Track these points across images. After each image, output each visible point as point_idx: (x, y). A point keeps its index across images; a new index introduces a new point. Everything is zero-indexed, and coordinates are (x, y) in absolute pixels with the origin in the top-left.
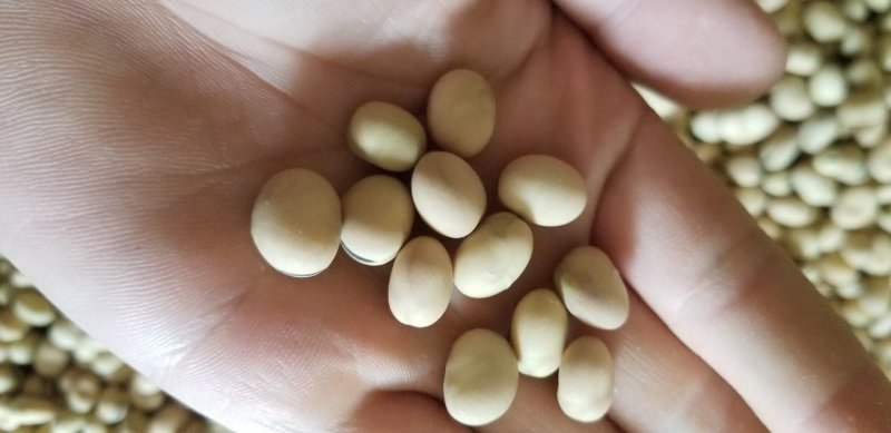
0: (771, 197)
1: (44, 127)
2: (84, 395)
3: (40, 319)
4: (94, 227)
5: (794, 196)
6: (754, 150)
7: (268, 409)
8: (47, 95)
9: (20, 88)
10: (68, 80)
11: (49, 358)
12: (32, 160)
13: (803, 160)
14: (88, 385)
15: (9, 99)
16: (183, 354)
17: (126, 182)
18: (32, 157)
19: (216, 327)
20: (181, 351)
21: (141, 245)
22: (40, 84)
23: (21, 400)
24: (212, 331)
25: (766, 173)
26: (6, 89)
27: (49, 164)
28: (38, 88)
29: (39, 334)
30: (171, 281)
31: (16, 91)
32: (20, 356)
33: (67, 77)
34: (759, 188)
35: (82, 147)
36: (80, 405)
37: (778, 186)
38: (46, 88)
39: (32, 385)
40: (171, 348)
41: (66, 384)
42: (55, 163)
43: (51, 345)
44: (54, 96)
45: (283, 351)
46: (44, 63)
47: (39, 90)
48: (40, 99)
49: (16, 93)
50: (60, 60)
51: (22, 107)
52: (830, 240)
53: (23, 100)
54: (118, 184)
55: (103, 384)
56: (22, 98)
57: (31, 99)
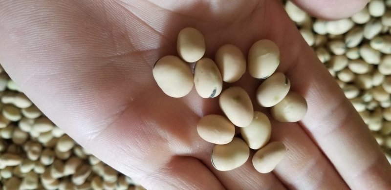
0: (350, 60)
1: (41, 35)
2: (34, 153)
3: (15, 118)
4: (62, 79)
5: (361, 59)
6: (343, 38)
7: (131, 160)
8: (43, 20)
9: (31, 17)
10: (52, 14)
11: (19, 136)
12: (35, 49)
13: (365, 43)
14: (36, 148)
15: (26, 22)
16: (97, 135)
17: (76, 60)
18: (36, 47)
19: (111, 124)
20: (96, 133)
21: (82, 88)
22: (40, 15)
23: (6, 155)
24: (110, 126)
25: (348, 49)
26: (25, 17)
27: (43, 51)
28: (39, 17)
29: (14, 125)
30: (94, 103)
31: (29, 18)
32: (6, 135)
33: (51, 13)
34: (344, 55)
35: (57, 44)
36: (33, 157)
37: (353, 55)
38: (42, 18)
39: (12, 148)
40: (92, 132)
41: (26, 148)
42: (46, 51)
43: (20, 130)
44: (46, 21)
45: (139, 136)
46: (42, 6)
47: (39, 18)
48: (40, 22)
49: (29, 19)
50: (48, 5)
51: (32, 26)
52: (377, 81)
53: (32, 23)
54: (72, 60)
55: (43, 147)
56: (31, 21)
57: (36, 22)
